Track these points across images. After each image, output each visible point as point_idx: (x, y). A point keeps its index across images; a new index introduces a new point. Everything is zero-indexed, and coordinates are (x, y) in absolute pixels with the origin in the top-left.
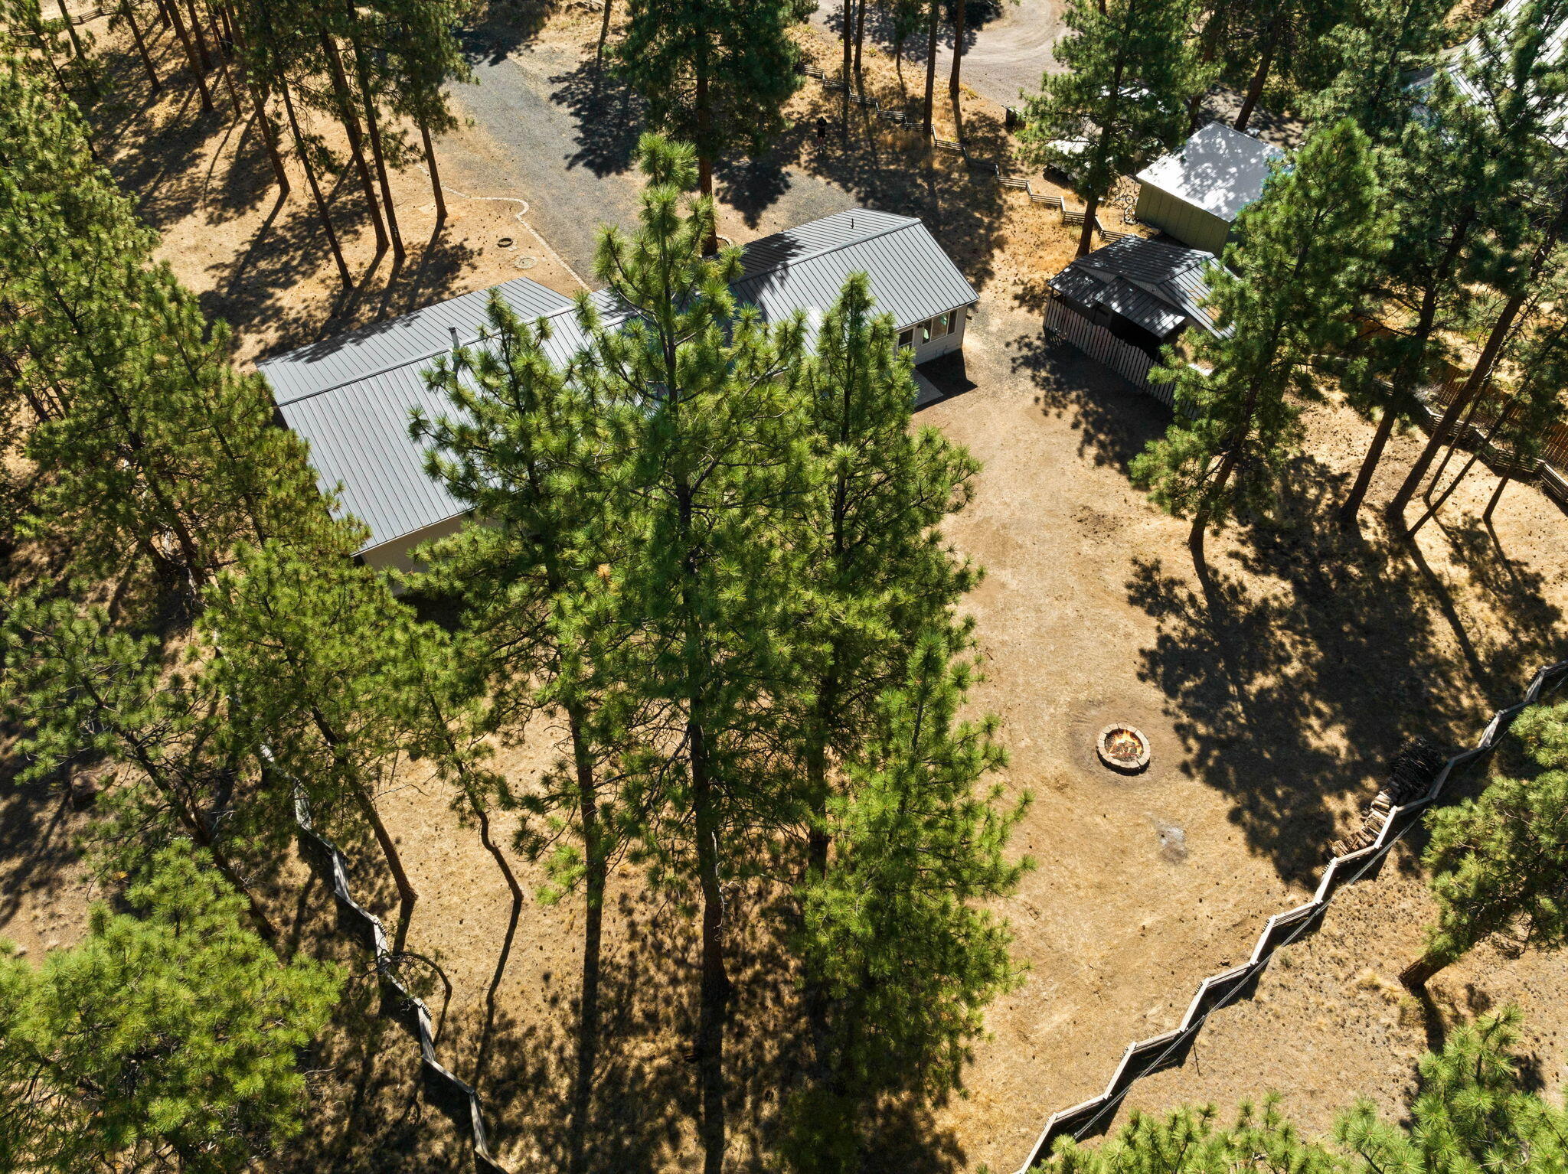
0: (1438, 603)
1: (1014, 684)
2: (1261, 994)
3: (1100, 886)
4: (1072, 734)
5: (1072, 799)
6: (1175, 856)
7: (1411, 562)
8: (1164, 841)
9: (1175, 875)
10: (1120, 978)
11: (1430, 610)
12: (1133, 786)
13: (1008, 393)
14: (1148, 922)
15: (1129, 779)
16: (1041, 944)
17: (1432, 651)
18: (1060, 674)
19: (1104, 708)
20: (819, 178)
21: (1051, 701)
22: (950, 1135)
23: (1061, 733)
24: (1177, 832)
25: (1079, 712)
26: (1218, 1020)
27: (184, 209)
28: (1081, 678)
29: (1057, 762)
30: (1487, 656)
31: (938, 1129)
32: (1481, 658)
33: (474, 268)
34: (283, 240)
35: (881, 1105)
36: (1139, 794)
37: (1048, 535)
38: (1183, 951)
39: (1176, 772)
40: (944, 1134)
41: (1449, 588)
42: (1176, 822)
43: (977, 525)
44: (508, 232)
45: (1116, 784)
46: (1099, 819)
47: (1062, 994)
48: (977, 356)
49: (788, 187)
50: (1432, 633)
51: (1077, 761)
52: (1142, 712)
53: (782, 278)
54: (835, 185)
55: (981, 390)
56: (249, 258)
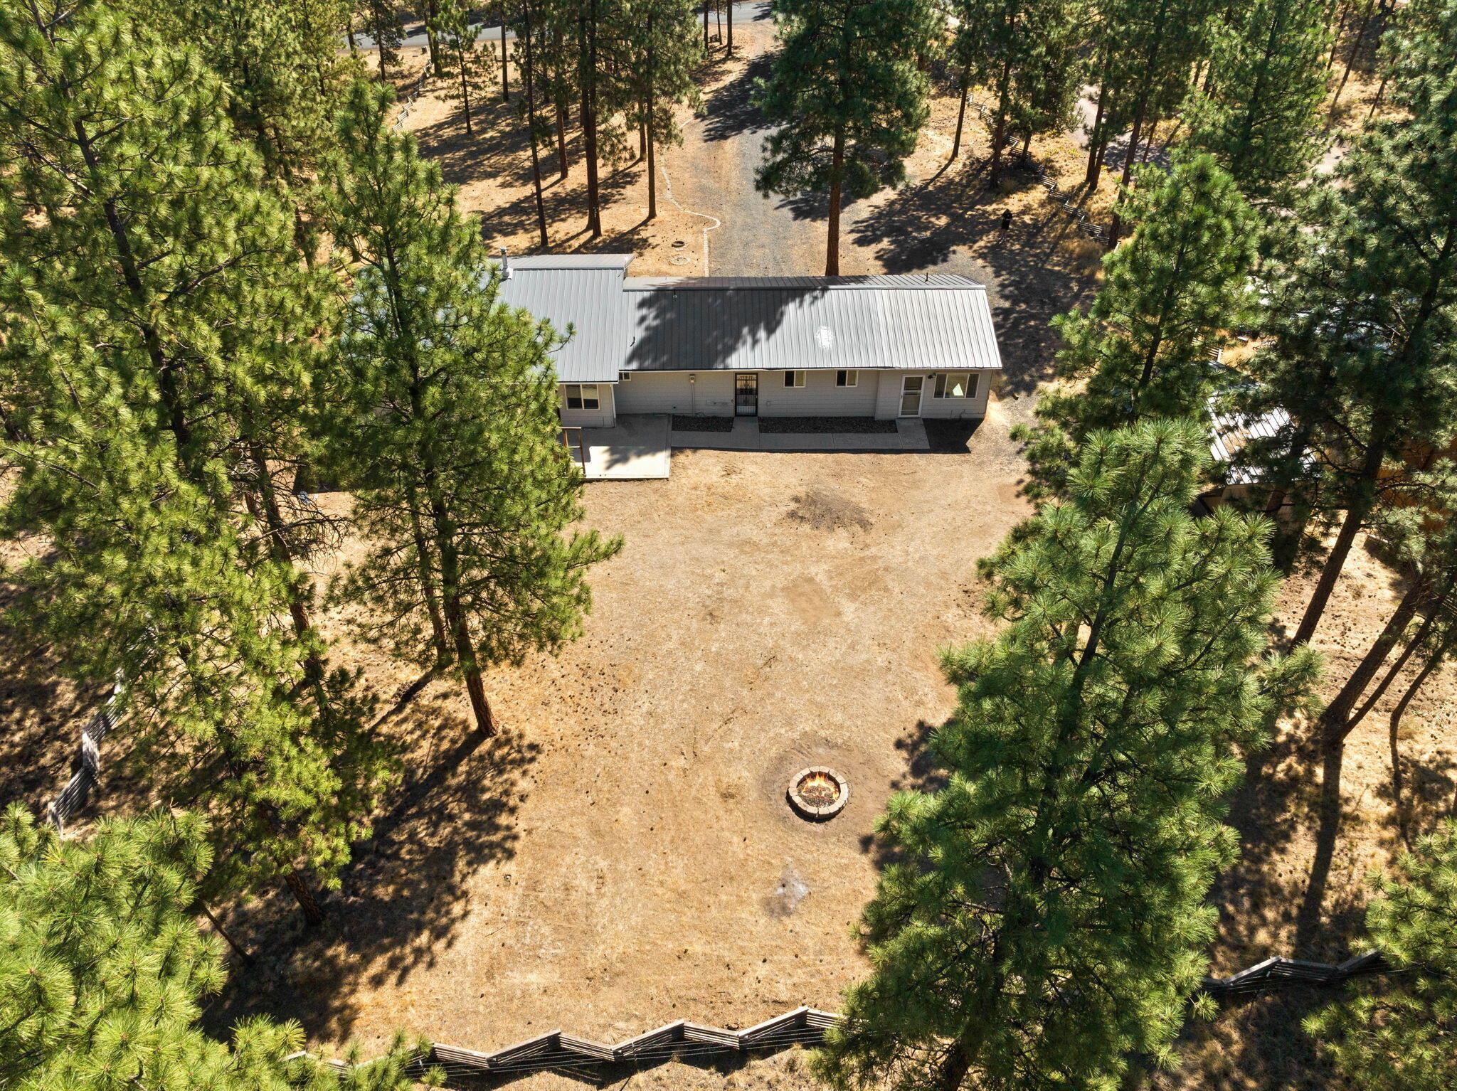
0: (1318, 824)
1: (771, 695)
2: (739, 1077)
3: (682, 895)
4: (781, 759)
5: (727, 811)
6: (778, 908)
7: (1320, 772)
8: (780, 890)
9: (762, 924)
10: (622, 980)
11: (1301, 829)
12: (794, 828)
13: (996, 467)
14: (697, 948)
15: (801, 821)
16: (581, 911)
17: (1265, 868)
18: (821, 706)
19: (834, 752)
20: (981, 262)
21: (790, 723)
22: (355, 1010)
23: (773, 752)
24: (801, 889)
25: (805, 745)
26: (673, 1073)
27: (492, 176)
28: (838, 717)
29: (745, 774)
30: (1337, 904)
31: (352, 1000)
32: (1328, 903)
33: (641, 255)
35: (330, 953)
36: (796, 840)
37: (922, 590)
38: (703, 993)
39: (855, 840)
40: (351, 1007)
41: (1346, 817)
42: (808, 880)
43: (862, 559)
44: (687, 238)
45: (784, 819)
46: (736, 839)
47: (558, 960)
48: (995, 431)
49: (945, 260)
50: (1282, 851)
51: (764, 783)
52: (870, 773)
53: (816, 298)
55: (972, 457)
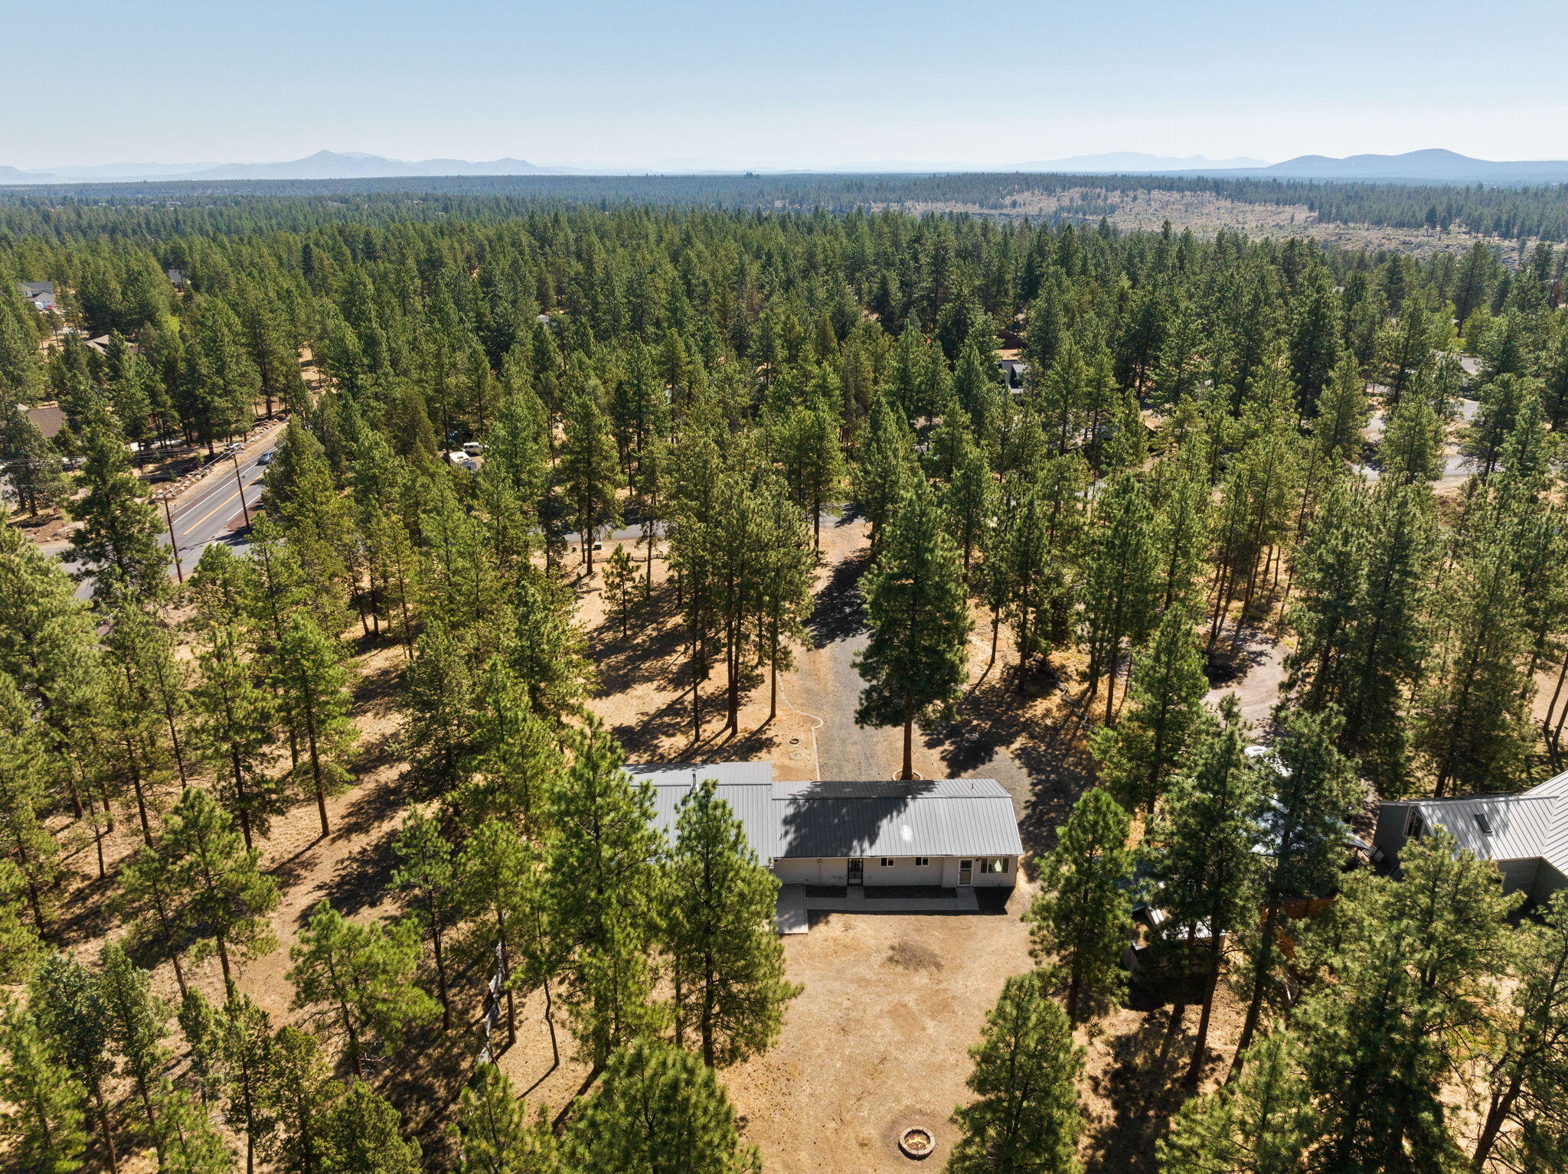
1: (885, 1082)
4: (894, 1122)
5: (864, 1154)
12: (904, 1164)
15: (908, 1159)
18: (916, 1090)
19: (923, 1116)
20: (1017, 762)
21: (898, 1100)
23: (889, 1118)
25: (907, 1114)
27: (649, 679)
28: (927, 1096)
29: (873, 1131)
34: (685, 709)
43: (937, 991)
44: (801, 736)
45: (898, 1158)
48: (1022, 896)
49: (991, 761)
51: (885, 1137)
54: (1025, 770)
55: (1008, 917)
56: (661, 713)
